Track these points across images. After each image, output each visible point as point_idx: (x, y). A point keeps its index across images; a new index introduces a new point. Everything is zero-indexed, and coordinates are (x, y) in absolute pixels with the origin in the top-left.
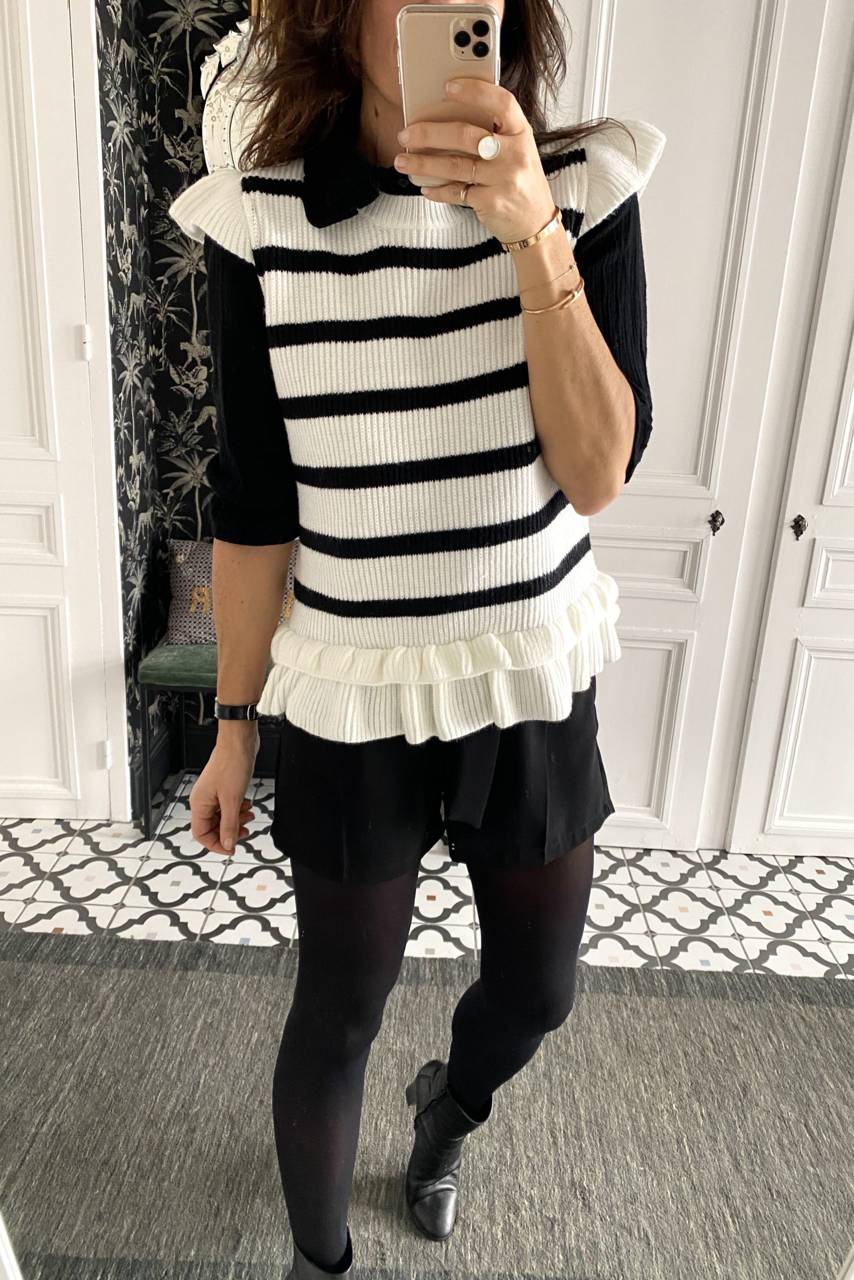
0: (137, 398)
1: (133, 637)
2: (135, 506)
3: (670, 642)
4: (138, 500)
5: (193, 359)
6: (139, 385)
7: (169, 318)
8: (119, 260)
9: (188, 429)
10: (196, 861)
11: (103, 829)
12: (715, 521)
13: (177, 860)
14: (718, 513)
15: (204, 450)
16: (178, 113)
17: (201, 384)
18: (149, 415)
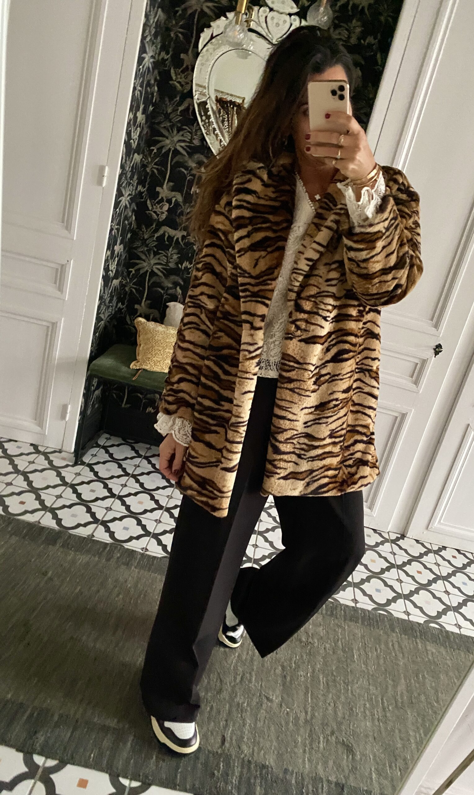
0: (126, 213)
1: (96, 348)
2: (111, 274)
3: (398, 412)
4: (114, 272)
5: (162, 198)
6: (128, 206)
7: (153, 172)
8: (132, 133)
9: (150, 237)
10: (106, 481)
11: (57, 454)
12: (438, 349)
13: (95, 478)
14: (439, 346)
15: (158, 250)
16: (182, 56)
17: (163, 213)
18: (130, 224)
